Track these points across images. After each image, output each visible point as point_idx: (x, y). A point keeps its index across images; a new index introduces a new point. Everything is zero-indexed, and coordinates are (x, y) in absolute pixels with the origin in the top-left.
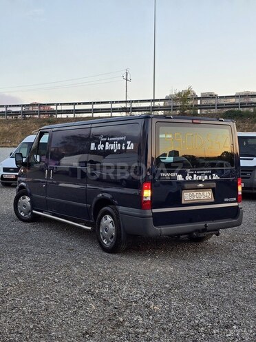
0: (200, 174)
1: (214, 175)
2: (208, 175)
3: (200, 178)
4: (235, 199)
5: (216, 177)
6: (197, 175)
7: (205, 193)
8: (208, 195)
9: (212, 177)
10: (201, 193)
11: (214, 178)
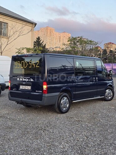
0: (25, 78)
1: (31, 79)
2: (28, 79)
3: (25, 80)
4: (41, 92)
5: (32, 80)
6: (24, 78)
7: (28, 86)
8: (29, 88)
9: (30, 80)
10: (26, 86)
11: (31, 81)
